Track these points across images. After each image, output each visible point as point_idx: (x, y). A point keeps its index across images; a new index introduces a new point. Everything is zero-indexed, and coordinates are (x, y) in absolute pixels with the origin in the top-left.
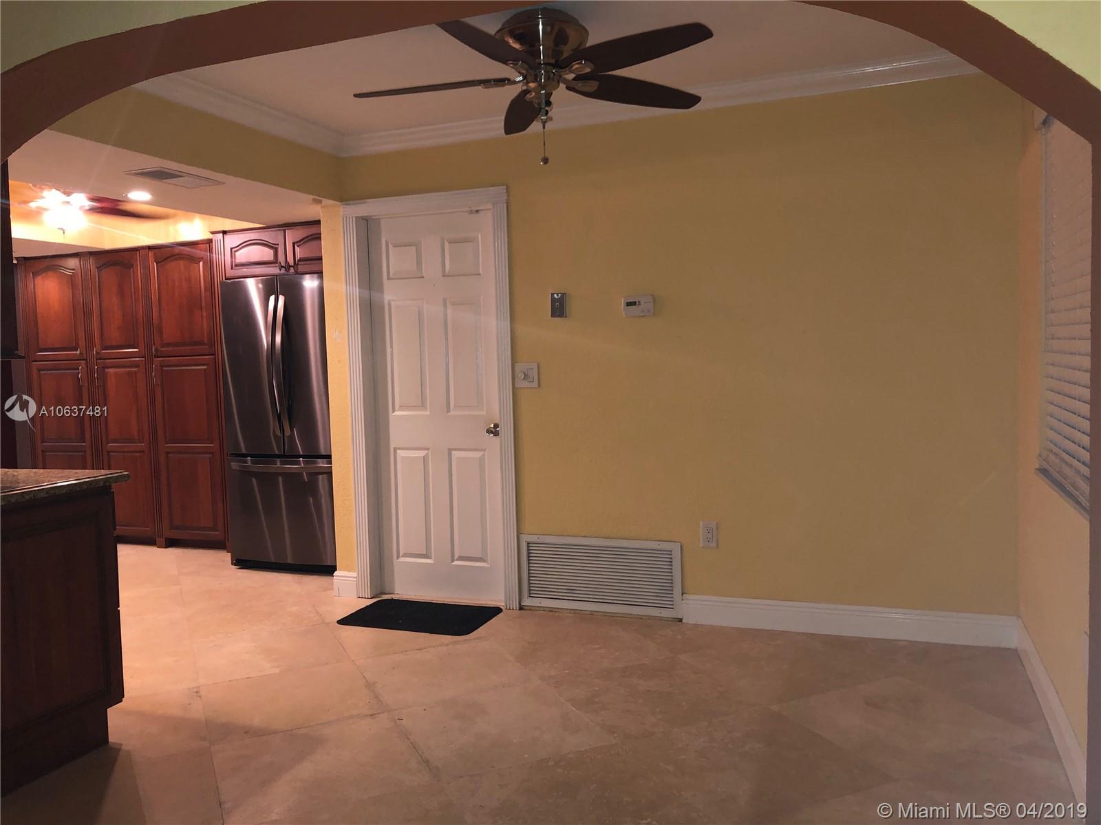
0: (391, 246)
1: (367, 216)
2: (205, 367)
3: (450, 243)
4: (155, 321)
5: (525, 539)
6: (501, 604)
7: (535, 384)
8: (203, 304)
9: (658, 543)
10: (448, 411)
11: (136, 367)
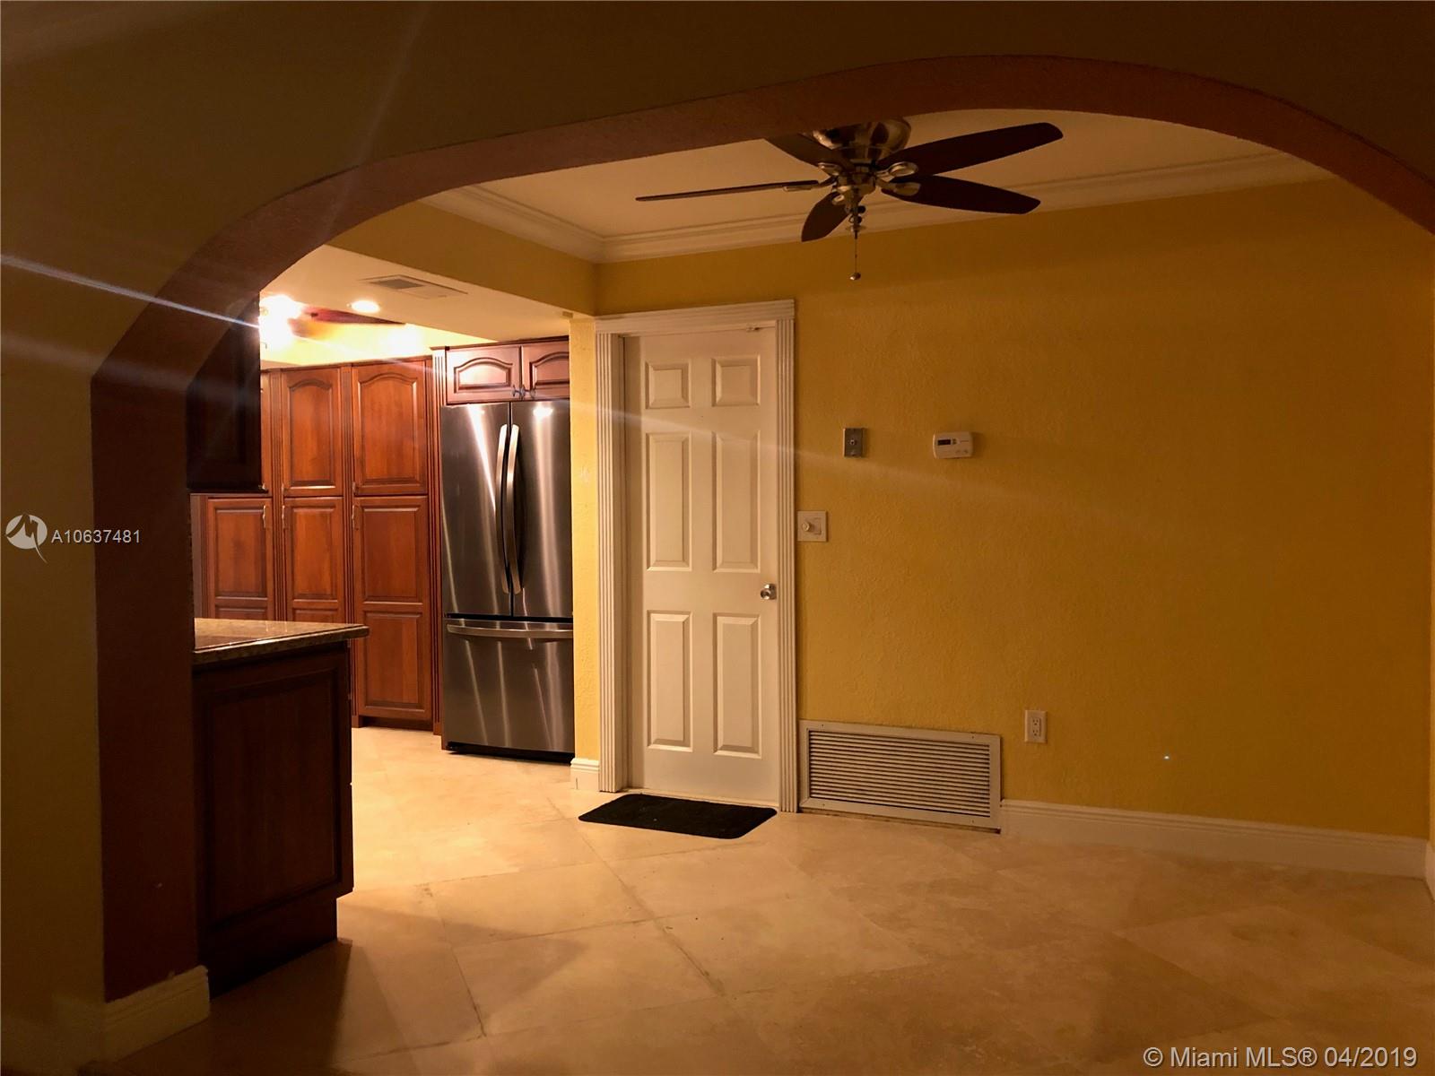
0: (651, 369)
1: (624, 334)
2: (415, 509)
3: (722, 366)
4: (357, 453)
5: (806, 725)
6: (775, 805)
7: (823, 537)
8: (416, 434)
9: (972, 735)
10: (715, 567)
11: (331, 507)
